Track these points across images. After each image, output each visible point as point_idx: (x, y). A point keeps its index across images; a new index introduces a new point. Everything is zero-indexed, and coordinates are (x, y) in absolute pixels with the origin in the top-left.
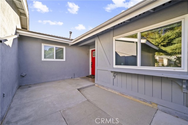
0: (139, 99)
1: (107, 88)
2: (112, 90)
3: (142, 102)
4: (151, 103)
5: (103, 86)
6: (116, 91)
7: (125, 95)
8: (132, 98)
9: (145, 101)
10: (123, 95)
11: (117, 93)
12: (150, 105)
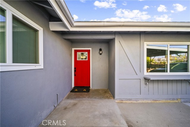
0: (169, 100)
1: (136, 100)
2: (144, 100)
3: (172, 101)
4: (177, 99)
5: (130, 100)
6: (149, 100)
7: (158, 101)
8: (164, 101)
9: (173, 99)
10: (156, 101)
11: (149, 102)
12: (177, 101)
